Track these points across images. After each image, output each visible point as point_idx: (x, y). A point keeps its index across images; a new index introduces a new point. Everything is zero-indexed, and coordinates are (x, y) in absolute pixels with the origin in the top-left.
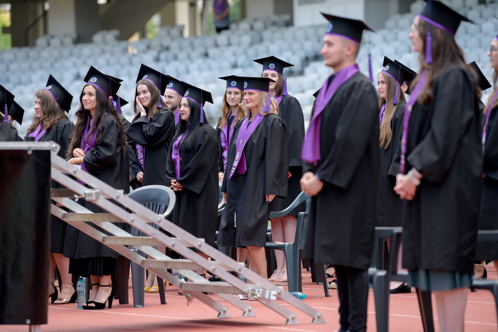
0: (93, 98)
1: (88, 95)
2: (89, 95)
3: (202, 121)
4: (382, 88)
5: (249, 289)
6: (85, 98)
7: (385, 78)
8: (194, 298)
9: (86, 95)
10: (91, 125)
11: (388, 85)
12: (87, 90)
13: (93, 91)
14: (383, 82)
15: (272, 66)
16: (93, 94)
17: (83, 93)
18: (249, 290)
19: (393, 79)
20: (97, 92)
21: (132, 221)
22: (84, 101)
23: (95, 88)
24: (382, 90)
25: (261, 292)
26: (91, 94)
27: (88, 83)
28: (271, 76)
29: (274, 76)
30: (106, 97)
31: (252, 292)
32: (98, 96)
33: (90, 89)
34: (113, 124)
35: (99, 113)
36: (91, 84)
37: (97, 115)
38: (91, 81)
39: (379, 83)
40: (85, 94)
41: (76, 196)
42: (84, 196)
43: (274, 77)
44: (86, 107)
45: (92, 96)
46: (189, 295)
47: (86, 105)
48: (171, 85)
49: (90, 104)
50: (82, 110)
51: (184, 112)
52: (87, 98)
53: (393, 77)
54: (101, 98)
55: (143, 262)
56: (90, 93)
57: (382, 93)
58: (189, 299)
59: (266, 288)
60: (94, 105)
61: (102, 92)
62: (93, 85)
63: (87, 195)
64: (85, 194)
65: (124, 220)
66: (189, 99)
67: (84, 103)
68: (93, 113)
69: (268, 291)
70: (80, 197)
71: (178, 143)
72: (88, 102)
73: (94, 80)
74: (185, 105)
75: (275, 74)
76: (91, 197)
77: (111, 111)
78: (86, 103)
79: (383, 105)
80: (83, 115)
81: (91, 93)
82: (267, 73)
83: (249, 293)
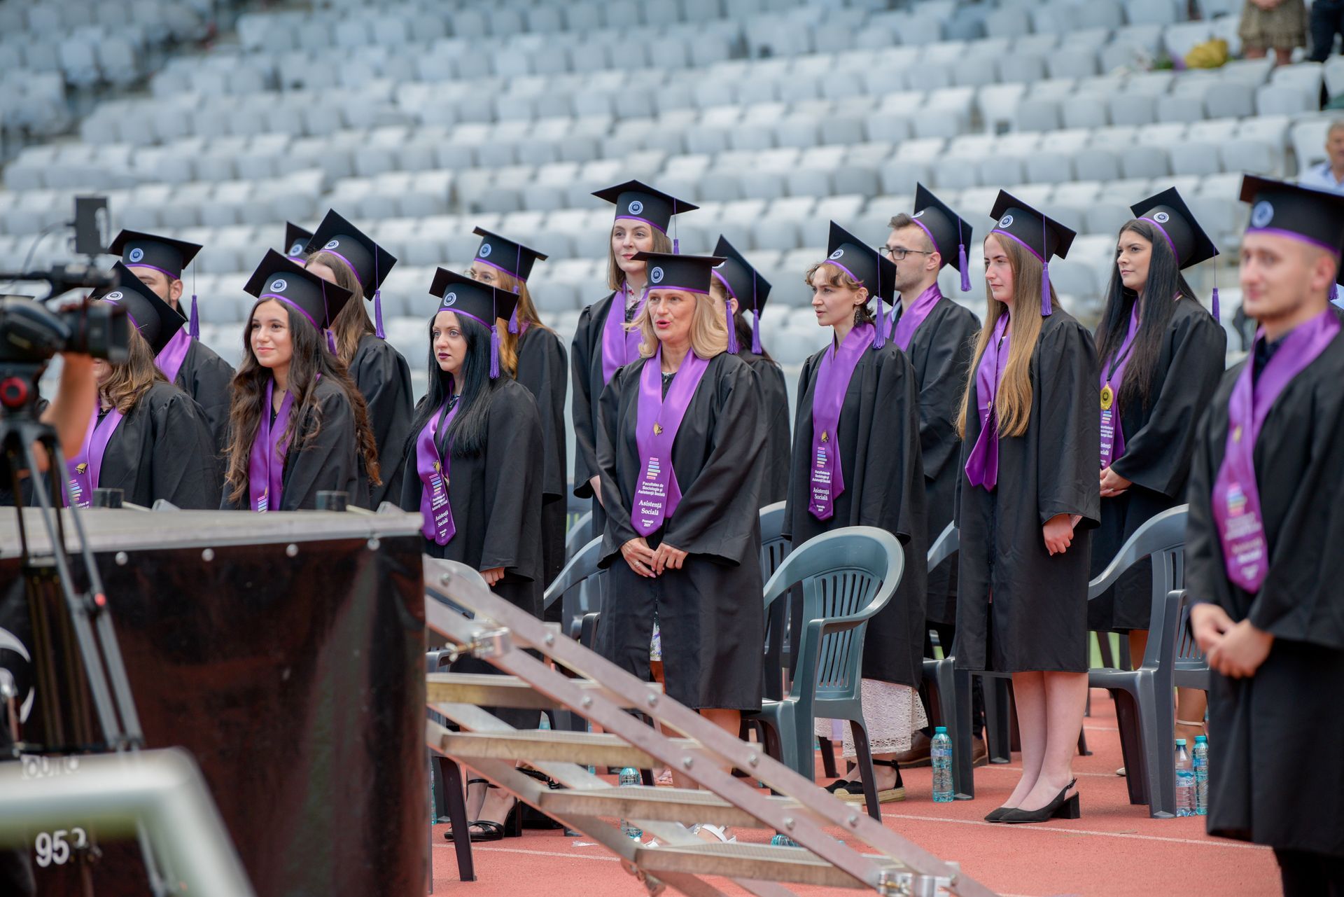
0: (283, 334)
1: (268, 326)
2: (270, 329)
3: (495, 372)
4: (997, 276)
5: (880, 875)
6: (259, 335)
7: (1005, 249)
8: (668, 888)
9: (263, 328)
10: (277, 408)
11: (1015, 267)
12: (261, 315)
13: (281, 315)
14: (999, 261)
15: (636, 207)
16: (281, 324)
17: (254, 322)
18: (880, 879)
19: (1027, 250)
20: (292, 319)
21: (587, 706)
22: (258, 345)
23: (286, 308)
24: (997, 281)
25: (909, 882)
26: (275, 325)
27: (263, 296)
28: (632, 234)
29: (639, 235)
30: (314, 331)
31: (889, 883)
32: (296, 329)
33: (273, 310)
34: (340, 403)
35: (301, 375)
36: (272, 297)
37: (297, 381)
38: (273, 289)
39: (987, 263)
40: (258, 326)
41: (451, 647)
42: (471, 646)
43: (641, 236)
44: (264, 360)
45: (279, 329)
46: (655, 880)
47: (263, 355)
48: (298, 249)
49: (274, 351)
50: (252, 371)
51: (447, 351)
52: (266, 336)
53: (1025, 245)
54: (302, 333)
55: (542, 798)
56: (274, 322)
57: (999, 288)
58: (655, 892)
59: (920, 870)
60: (286, 352)
61: (304, 317)
62: (278, 300)
63: (478, 644)
64: (473, 640)
65: (565, 705)
66: (460, 314)
67: (258, 349)
68: (282, 376)
69: (925, 878)
70: (462, 648)
71: (434, 432)
72: (270, 345)
73: (279, 285)
74: (450, 331)
75: (642, 229)
76: (490, 649)
77: (330, 368)
78: (263, 349)
79: (1000, 318)
80: (256, 381)
81: (277, 323)
82: (623, 226)
83: (880, 884)
